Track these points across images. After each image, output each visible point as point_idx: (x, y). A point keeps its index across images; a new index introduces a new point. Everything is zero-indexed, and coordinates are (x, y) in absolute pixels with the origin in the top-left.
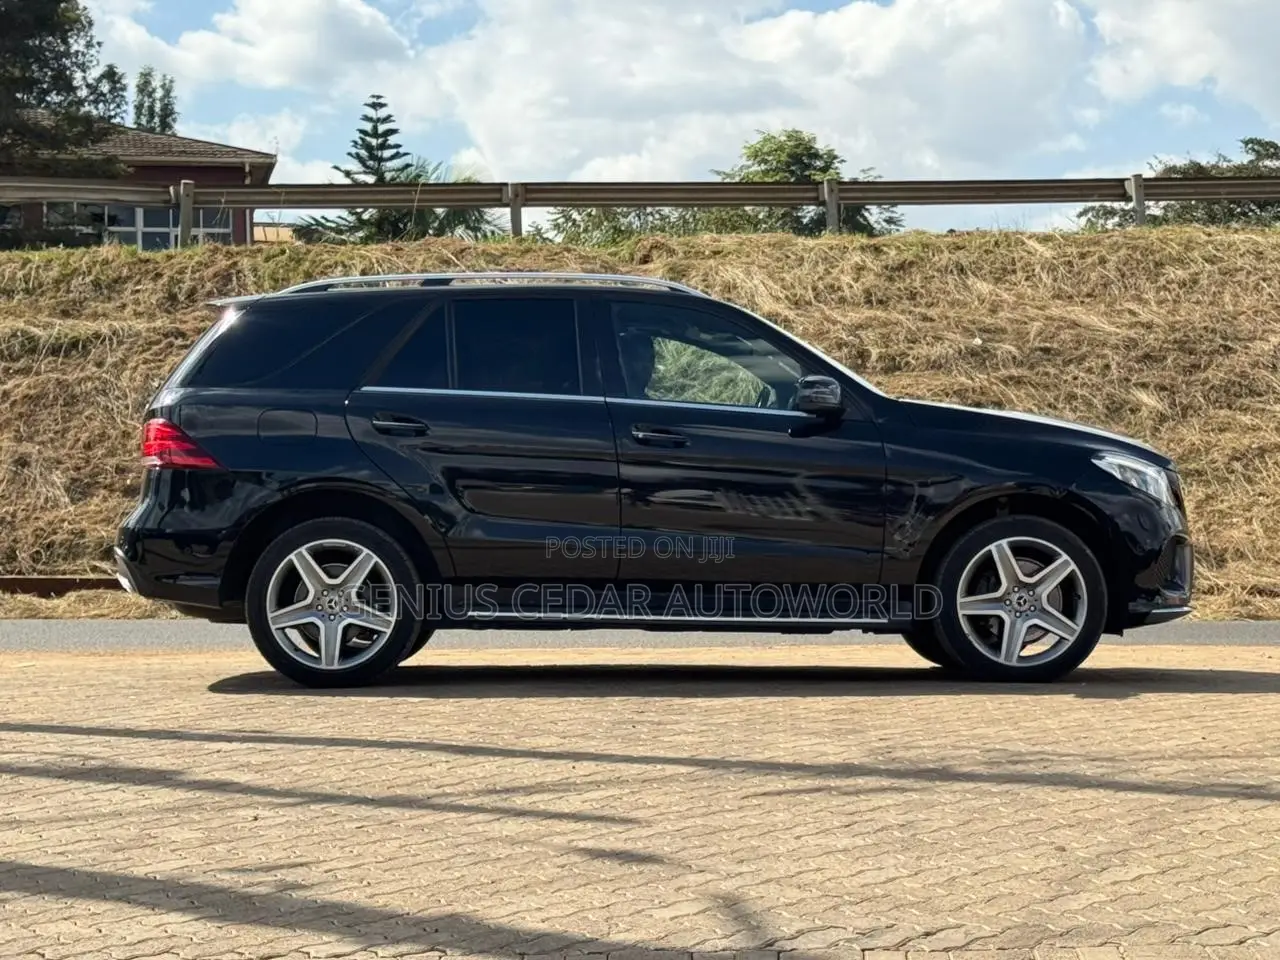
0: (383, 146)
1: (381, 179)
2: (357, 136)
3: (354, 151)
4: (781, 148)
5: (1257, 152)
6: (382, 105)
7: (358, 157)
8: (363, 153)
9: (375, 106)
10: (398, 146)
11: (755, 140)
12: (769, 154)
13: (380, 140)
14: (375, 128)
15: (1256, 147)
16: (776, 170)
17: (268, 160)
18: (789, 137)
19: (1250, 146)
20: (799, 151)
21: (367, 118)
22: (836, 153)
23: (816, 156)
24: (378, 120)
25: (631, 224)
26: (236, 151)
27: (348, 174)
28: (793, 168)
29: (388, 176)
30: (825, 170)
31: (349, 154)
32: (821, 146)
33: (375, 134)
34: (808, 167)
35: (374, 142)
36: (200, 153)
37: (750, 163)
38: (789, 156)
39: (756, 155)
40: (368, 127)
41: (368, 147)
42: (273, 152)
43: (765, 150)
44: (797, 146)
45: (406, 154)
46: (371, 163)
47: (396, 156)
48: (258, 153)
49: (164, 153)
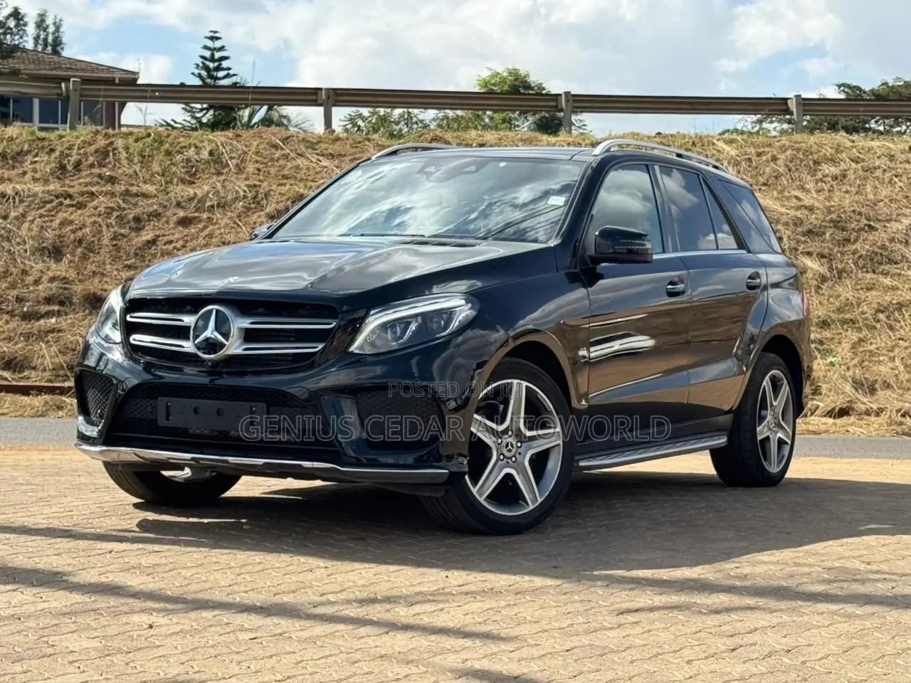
0: (218, 69)
2: (199, 61)
3: (196, 72)
4: (503, 80)
5: (847, 93)
6: (218, 38)
7: (200, 76)
8: (204, 73)
9: (212, 38)
10: (229, 69)
11: (486, 75)
12: (495, 85)
13: (216, 64)
14: (213, 55)
15: (846, 90)
17: (133, 76)
18: (510, 73)
19: (842, 88)
20: (517, 83)
21: (206, 48)
22: (543, 86)
23: (529, 87)
24: (215, 49)
25: (401, 130)
26: (109, 69)
31: (193, 74)
32: (533, 80)
33: (212, 59)
35: (211, 65)
36: (83, 70)
38: (509, 86)
39: (487, 86)
40: (207, 54)
41: (207, 68)
42: (136, 70)
43: (493, 81)
44: (516, 80)
45: (234, 75)
46: (208, 81)
47: (227, 76)
48: (125, 71)
49: (55, 69)
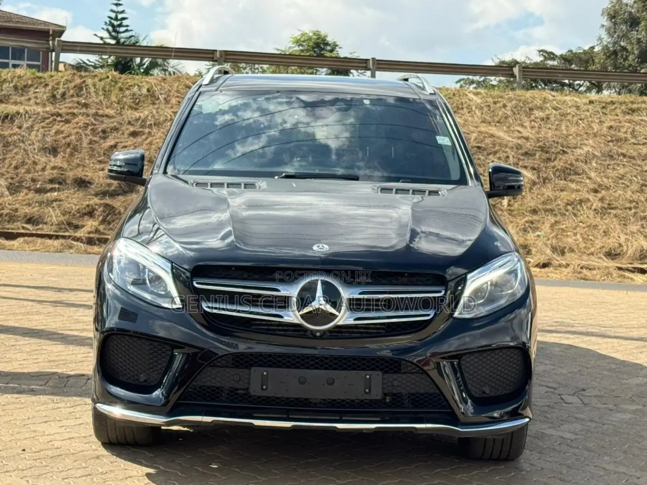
0: (120, 25)
1: (118, 43)
2: (108, 20)
3: (105, 27)
4: (310, 39)
5: (545, 56)
6: (120, 5)
7: (108, 30)
8: (110, 28)
9: (117, 5)
10: (127, 26)
11: (297, 34)
12: (304, 41)
13: (119, 22)
14: (117, 16)
15: (544, 54)
16: (308, 50)
17: (62, 29)
18: (314, 34)
19: (541, 53)
20: (319, 41)
21: (112, 11)
22: (337, 43)
23: (327, 44)
24: (118, 12)
26: (45, 23)
27: (102, 38)
28: (316, 50)
29: (122, 40)
30: (331, 51)
31: (103, 29)
32: (330, 39)
33: (116, 19)
34: (323, 49)
35: (116, 23)
36: (26, 23)
37: (294, 45)
38: (314, 43)
39: (298, 42)
40: (113, 15)
41: (113, 26)
42: (64, 25)
43: (302, 39)
44: (318, 39)
45: (131, 30)
46: (113, 34)
47: (127, 31)
48: (56, 25)
49: (8, 22)
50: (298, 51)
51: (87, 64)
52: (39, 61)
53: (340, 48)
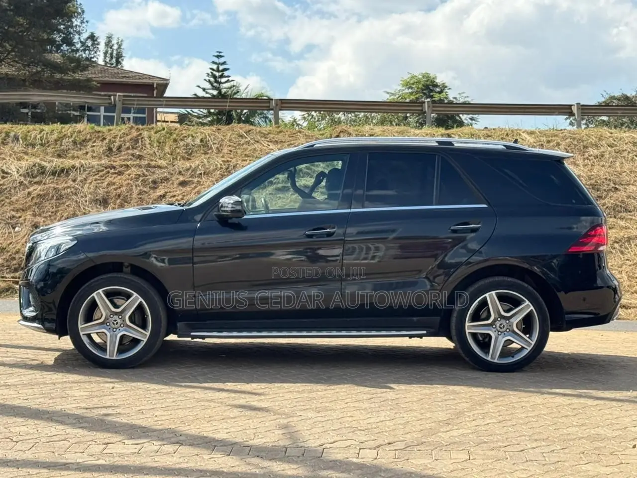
0: (222, 76)
1: (220, 92)
2: (209, 71)
3: (207, 78)
4: (419, 82)
7: (209, 81)
8: (212, 80)
9: (218, 57)
10: (229, 76)
11: (406, 77)
12: (413, 84)
13: (220, 73)
14: (218, 68)
16: (417, 92)
17: (165, 82)
18: (424, 77)
20: (428, 83)
21: (214, 63)
22: (446, 85)
23: (436, 86)
24: (220, 63)
25: (340, 118)
26: (150, 77)
27: (204, 90)
28: (425, 92)
29: (223, 91)
30: (440, 92)
31: (205, 80)
32: (439, 81)
33: (218, 71)
34: (432, 91)
35: (217, 74)
36: (132, 78)
37: (404, 88)
38: (423, 85)
39: (408, 85)
40: (215, 67)
41: (214, 77)
42: (168, 78)
43: (411, 82)
44: (427, 81)
45: (232, 81)
46: (215, 84)
47: (227, 81)
48: (160, 78)
49: (115, 77)
50: (407, 93)
51: (191, 114)
52: (145, 114)
53: (450, 89)
